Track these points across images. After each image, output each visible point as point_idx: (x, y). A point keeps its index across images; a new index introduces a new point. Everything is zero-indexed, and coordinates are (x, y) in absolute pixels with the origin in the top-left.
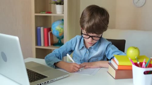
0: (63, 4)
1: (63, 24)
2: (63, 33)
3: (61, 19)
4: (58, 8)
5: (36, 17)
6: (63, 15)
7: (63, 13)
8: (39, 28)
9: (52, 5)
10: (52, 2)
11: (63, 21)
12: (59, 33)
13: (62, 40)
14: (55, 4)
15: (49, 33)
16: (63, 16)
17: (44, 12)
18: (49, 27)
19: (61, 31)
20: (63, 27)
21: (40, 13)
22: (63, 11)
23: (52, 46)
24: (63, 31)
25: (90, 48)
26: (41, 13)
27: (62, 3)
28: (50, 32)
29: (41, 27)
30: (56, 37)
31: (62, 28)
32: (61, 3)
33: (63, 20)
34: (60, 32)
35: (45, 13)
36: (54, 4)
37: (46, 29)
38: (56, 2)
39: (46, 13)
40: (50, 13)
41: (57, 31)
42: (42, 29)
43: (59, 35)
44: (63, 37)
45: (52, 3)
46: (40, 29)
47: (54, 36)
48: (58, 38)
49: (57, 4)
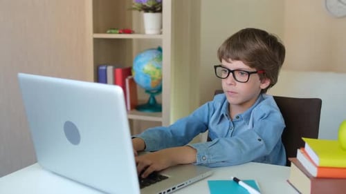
0: (161, 11)
1: (160, 58)
2: (161, 81)
3: (156, 47)
4: (149, 19)
5: (96, 41)
6: (159, 36)
7: (161, 33)
8: (104, 68)
9: (135, 13)
10: (134, 6)
11: (159, 52)
12: (150, 80)
13: (157, 97)
14: (142, 12)
15: (127, 81)
16: (161, 41)
17: (114, 29)
18: (127, 66)
19: (157, 76)
20: (161, 64)
21: (105, 32)
22: (161, 27)
23: (135, 111)
24: (161, 76)
25: (238, 117)
26: (108, 32)
27: (159, 9)
28: (130, 77)
29: (107, 65)
30: (144, 91)
31: (158, 68)
32: (156, 8)
33: (160, 49)
34: (153, 79)
35: (118, 32)
36: (140, 11)
37: (119, 71)
38: (145, 6)
39: (120, 33)
40: (129, 32)
41: (146, 75)
42: (110, 69)
43: (150, 85)
44: (160, 90)
45: (135, 9)
46: (106, 70)
47: (138, 87)
48: (148, 91)
49: (147, 10)
